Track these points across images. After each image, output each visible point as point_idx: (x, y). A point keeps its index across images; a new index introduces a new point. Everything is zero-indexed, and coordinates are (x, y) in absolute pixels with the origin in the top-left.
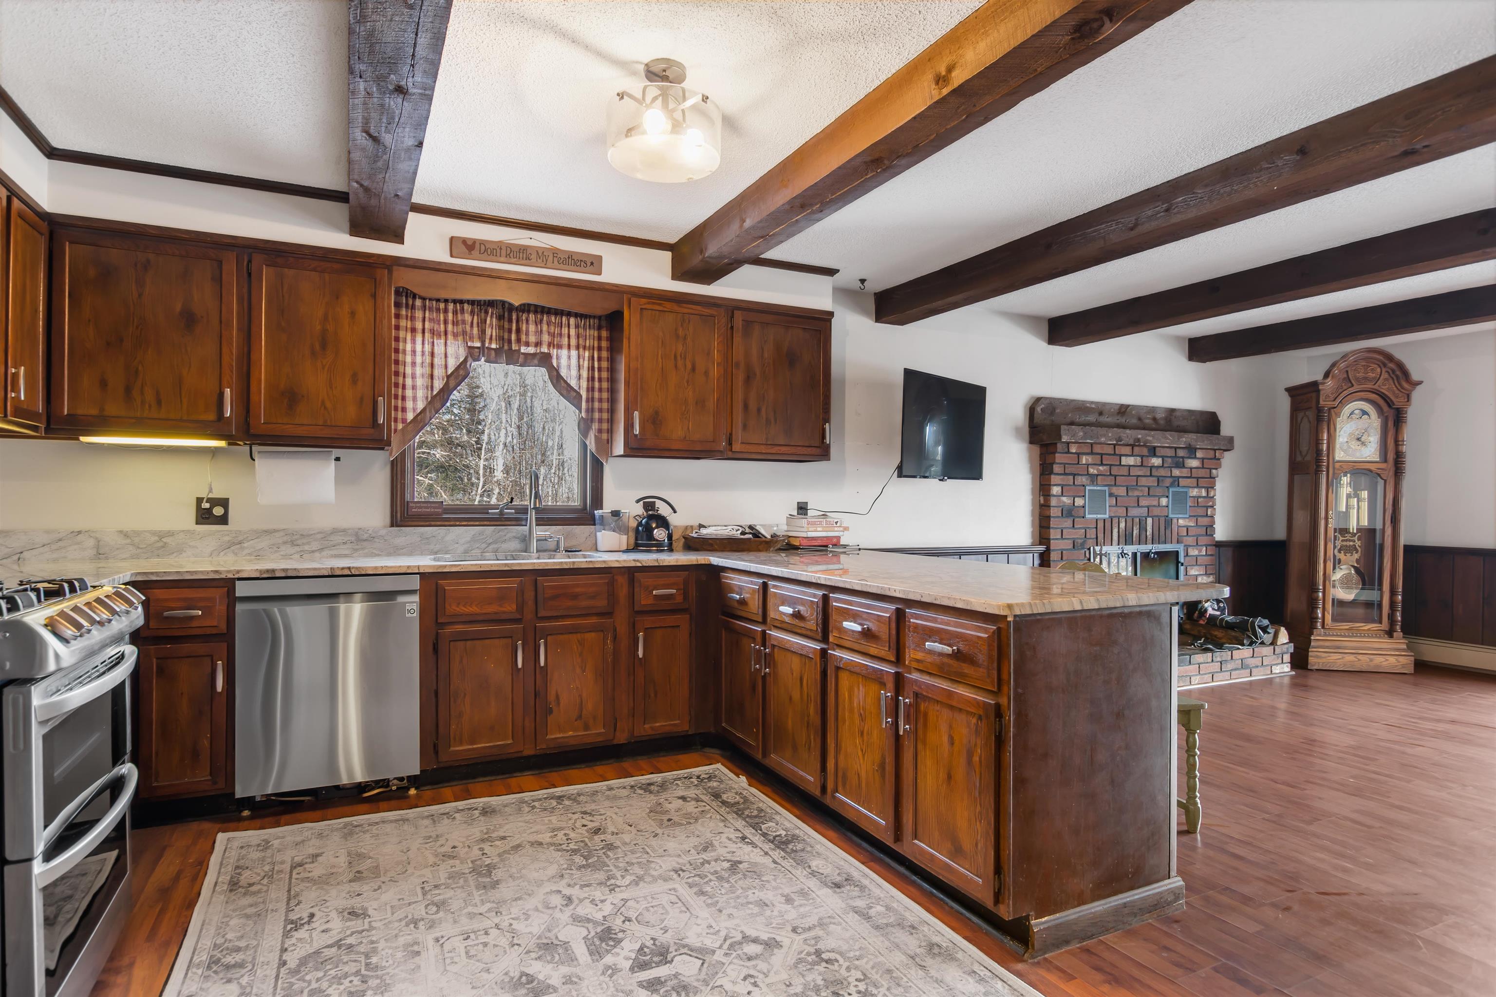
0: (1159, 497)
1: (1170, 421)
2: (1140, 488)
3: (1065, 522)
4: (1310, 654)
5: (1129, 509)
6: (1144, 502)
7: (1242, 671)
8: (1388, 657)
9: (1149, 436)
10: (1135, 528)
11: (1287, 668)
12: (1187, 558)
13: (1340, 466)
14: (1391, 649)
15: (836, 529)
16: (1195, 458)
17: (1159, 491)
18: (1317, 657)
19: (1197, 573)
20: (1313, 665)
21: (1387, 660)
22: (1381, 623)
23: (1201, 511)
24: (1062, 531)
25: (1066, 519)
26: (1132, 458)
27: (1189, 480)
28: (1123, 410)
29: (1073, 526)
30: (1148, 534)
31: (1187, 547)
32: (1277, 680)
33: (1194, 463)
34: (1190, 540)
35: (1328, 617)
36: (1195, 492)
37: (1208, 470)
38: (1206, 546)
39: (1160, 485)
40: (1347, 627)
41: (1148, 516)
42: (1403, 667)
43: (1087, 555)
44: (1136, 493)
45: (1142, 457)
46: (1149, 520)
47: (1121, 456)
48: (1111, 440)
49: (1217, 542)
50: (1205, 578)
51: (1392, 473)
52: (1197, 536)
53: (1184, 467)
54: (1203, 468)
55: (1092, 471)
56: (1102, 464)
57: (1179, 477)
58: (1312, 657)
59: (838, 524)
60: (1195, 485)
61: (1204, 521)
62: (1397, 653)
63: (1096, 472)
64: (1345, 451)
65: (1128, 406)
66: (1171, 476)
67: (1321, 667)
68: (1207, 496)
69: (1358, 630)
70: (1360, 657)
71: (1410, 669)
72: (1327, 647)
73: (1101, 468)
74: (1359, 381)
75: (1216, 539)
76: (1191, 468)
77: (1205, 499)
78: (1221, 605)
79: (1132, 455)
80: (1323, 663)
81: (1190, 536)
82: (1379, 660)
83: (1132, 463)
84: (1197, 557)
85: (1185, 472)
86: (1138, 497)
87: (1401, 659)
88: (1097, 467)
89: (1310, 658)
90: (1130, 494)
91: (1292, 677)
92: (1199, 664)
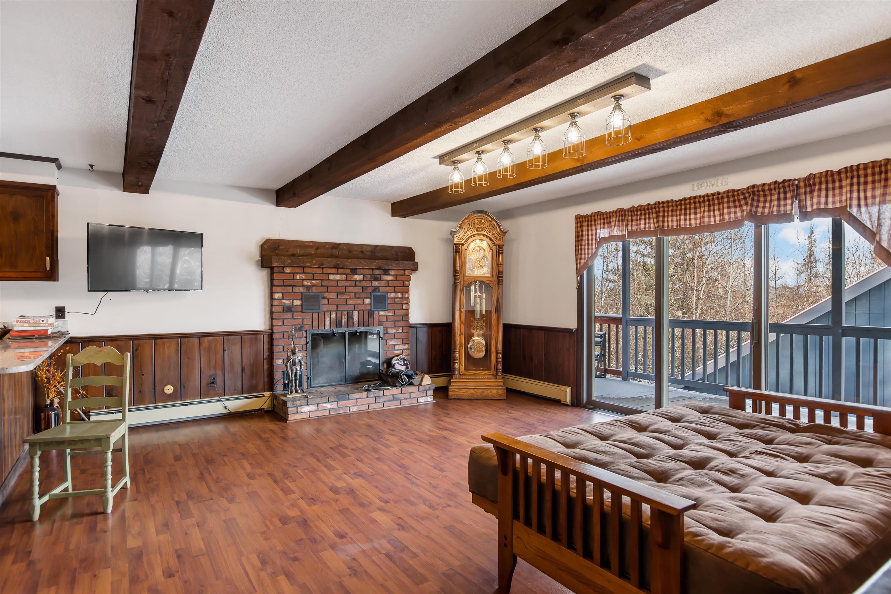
0: (364, 298)
1: (374, 252)
2: (348, 294)
3: (287, 315)
4: (449, 390)
5: (338, 306)
6: (350, 302)
7: (394, 402)
8: (492, 390)
9: (347, 262)
10: (343, 318)
11: (430, 399)
12: (386, 335)
13: (468, 279)
14: (494, 386)
15: (42, 325)
16: (389, 275)
17: (363, 295)
18: (453, 391)
19: (395, 343)
20: (451, 397)
21: (491, 392)
22: (491, 370)
23: (398, 307)
24: (283, 320)
25: (286, 313)
26: (339, 276)
27: (388, 288)
28: (336, 246)
29: (293, 317)
30: (354, 321)
31: (386, 329)
32: (423, 406)
33: (389, 278)
34: (389, 324)
35: (462, 368)
36: (392, 295)
37: (402, 282)
38: (403, 327)
39: (364, 291)
40: (472, 373)
41: (355, 310)
42: (500, 396)
43: (305, 335)
44: (345, 296)
45: (347, 274)
46: (356, 313)
47: (329, 274)
48: (314, 265)
49: (411, 324)
50: (401, 346)
51: (496, 283)
52: (395, 322)
53: (381, 280)
54: (396, 280)
55: (306, 283)
56: (314, 279)
57: (379, 286)
58: (450, 391)
59: (44, 322)
60: (393, 291)
61: (402, 312)
62: (497, 388)
63: (309, 284)
64: (471, 271)
65: (340, 244)
66: (372, 286)
67: (455, 397)
68: (403, 298)
69: (478, 374)
70: (477, 390)
71: (504, 397)
72: (460, 386)
73: (314, 282)
74: (476, 230)
75: (410, 323)
76: (388, 281)
77: (401, 299)
78: (406, 362)
79: (338, 274)
80: (457, 395)
81: (389, 321)
82: (487, 392)
83: (338, 279)
84: (395, 334)
85: (383, 283)
86: (346, 299)
87: (499, 391)
88: (311, 281)
89: (449, 392)
90: (339, 297)
91: (434, 404)
92: (357, 399)
